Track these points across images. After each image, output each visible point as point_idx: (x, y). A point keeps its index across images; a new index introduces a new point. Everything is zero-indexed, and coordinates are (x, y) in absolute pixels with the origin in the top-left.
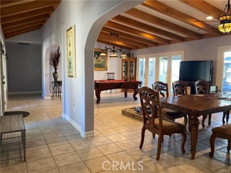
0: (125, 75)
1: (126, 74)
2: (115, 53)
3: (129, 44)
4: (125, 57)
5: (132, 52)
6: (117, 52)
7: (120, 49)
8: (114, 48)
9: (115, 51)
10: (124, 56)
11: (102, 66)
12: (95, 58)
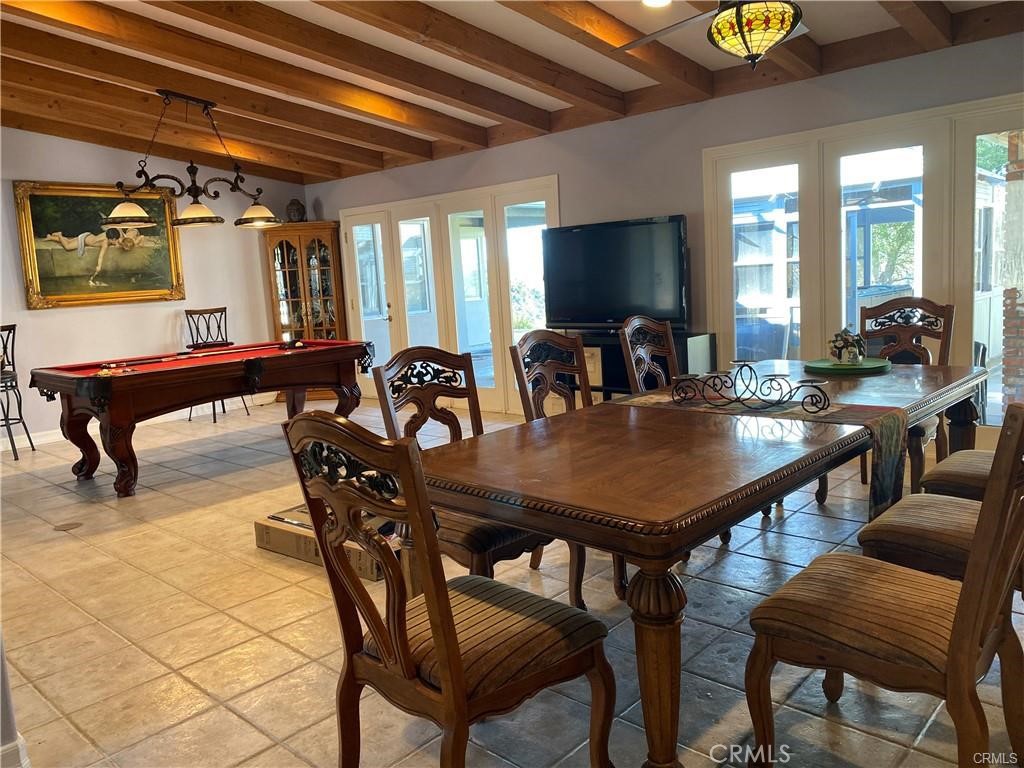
2: (202, 198)
3: (290, 155)
4: (268, 220)
5: (310, 193)
6: (217, 195)
7: (232, 176)
8: (192, 171)
9: (205, 191)
10: (261, 217)
11: (152, 275)
12: (103, 236)
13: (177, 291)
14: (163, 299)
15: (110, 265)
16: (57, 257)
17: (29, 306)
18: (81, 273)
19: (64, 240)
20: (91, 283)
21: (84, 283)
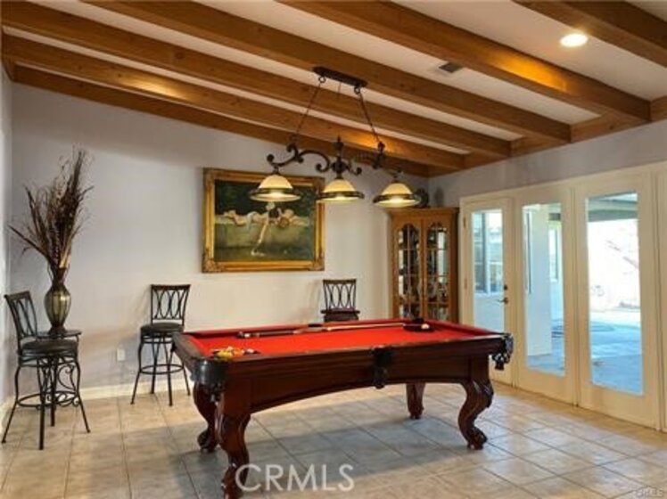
0: (405, 287)
1: (411, 283)
4: (406, 197)
5: (433, 184)
9: (349, 168)
10: (399, 193)
11: (300, 249)
12: (266, 215)
13: (318, 263)
14: (307, 269)
15: (269, 239)
16: (230, 230)
17: (204, 270)
18: (247, 245)
19: (237, 217)
20: (253, 253)
21: (247, 253)
